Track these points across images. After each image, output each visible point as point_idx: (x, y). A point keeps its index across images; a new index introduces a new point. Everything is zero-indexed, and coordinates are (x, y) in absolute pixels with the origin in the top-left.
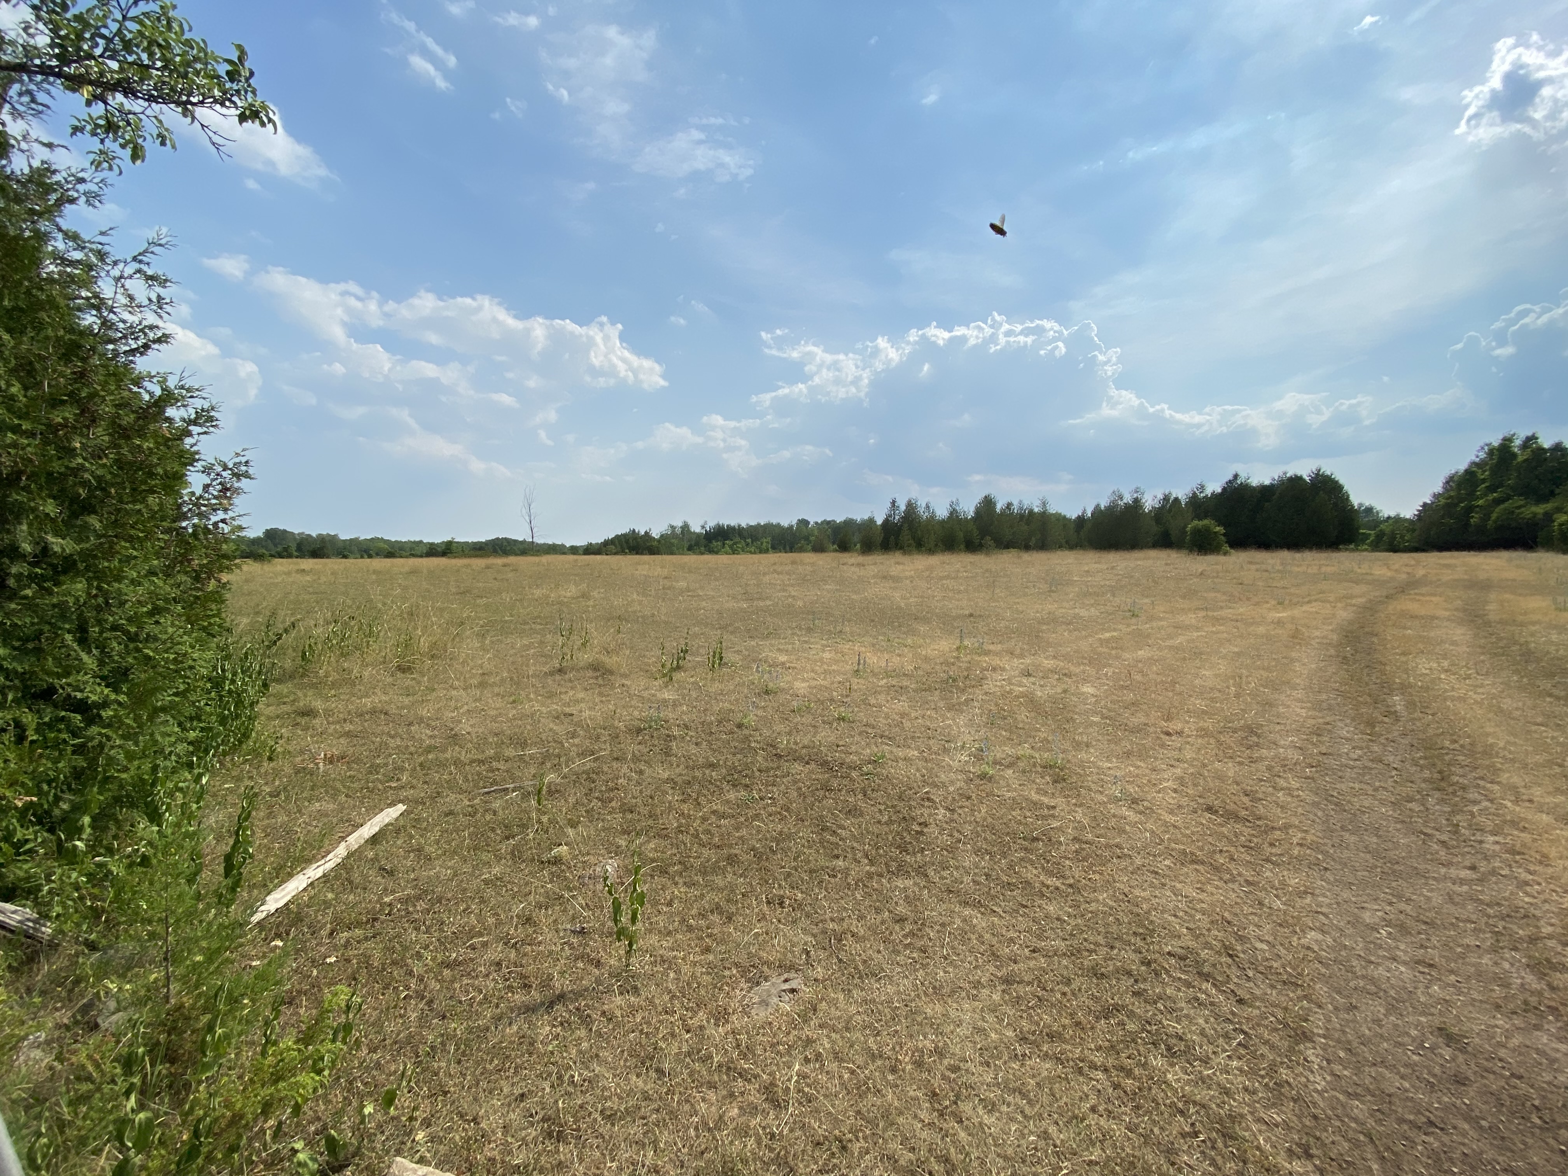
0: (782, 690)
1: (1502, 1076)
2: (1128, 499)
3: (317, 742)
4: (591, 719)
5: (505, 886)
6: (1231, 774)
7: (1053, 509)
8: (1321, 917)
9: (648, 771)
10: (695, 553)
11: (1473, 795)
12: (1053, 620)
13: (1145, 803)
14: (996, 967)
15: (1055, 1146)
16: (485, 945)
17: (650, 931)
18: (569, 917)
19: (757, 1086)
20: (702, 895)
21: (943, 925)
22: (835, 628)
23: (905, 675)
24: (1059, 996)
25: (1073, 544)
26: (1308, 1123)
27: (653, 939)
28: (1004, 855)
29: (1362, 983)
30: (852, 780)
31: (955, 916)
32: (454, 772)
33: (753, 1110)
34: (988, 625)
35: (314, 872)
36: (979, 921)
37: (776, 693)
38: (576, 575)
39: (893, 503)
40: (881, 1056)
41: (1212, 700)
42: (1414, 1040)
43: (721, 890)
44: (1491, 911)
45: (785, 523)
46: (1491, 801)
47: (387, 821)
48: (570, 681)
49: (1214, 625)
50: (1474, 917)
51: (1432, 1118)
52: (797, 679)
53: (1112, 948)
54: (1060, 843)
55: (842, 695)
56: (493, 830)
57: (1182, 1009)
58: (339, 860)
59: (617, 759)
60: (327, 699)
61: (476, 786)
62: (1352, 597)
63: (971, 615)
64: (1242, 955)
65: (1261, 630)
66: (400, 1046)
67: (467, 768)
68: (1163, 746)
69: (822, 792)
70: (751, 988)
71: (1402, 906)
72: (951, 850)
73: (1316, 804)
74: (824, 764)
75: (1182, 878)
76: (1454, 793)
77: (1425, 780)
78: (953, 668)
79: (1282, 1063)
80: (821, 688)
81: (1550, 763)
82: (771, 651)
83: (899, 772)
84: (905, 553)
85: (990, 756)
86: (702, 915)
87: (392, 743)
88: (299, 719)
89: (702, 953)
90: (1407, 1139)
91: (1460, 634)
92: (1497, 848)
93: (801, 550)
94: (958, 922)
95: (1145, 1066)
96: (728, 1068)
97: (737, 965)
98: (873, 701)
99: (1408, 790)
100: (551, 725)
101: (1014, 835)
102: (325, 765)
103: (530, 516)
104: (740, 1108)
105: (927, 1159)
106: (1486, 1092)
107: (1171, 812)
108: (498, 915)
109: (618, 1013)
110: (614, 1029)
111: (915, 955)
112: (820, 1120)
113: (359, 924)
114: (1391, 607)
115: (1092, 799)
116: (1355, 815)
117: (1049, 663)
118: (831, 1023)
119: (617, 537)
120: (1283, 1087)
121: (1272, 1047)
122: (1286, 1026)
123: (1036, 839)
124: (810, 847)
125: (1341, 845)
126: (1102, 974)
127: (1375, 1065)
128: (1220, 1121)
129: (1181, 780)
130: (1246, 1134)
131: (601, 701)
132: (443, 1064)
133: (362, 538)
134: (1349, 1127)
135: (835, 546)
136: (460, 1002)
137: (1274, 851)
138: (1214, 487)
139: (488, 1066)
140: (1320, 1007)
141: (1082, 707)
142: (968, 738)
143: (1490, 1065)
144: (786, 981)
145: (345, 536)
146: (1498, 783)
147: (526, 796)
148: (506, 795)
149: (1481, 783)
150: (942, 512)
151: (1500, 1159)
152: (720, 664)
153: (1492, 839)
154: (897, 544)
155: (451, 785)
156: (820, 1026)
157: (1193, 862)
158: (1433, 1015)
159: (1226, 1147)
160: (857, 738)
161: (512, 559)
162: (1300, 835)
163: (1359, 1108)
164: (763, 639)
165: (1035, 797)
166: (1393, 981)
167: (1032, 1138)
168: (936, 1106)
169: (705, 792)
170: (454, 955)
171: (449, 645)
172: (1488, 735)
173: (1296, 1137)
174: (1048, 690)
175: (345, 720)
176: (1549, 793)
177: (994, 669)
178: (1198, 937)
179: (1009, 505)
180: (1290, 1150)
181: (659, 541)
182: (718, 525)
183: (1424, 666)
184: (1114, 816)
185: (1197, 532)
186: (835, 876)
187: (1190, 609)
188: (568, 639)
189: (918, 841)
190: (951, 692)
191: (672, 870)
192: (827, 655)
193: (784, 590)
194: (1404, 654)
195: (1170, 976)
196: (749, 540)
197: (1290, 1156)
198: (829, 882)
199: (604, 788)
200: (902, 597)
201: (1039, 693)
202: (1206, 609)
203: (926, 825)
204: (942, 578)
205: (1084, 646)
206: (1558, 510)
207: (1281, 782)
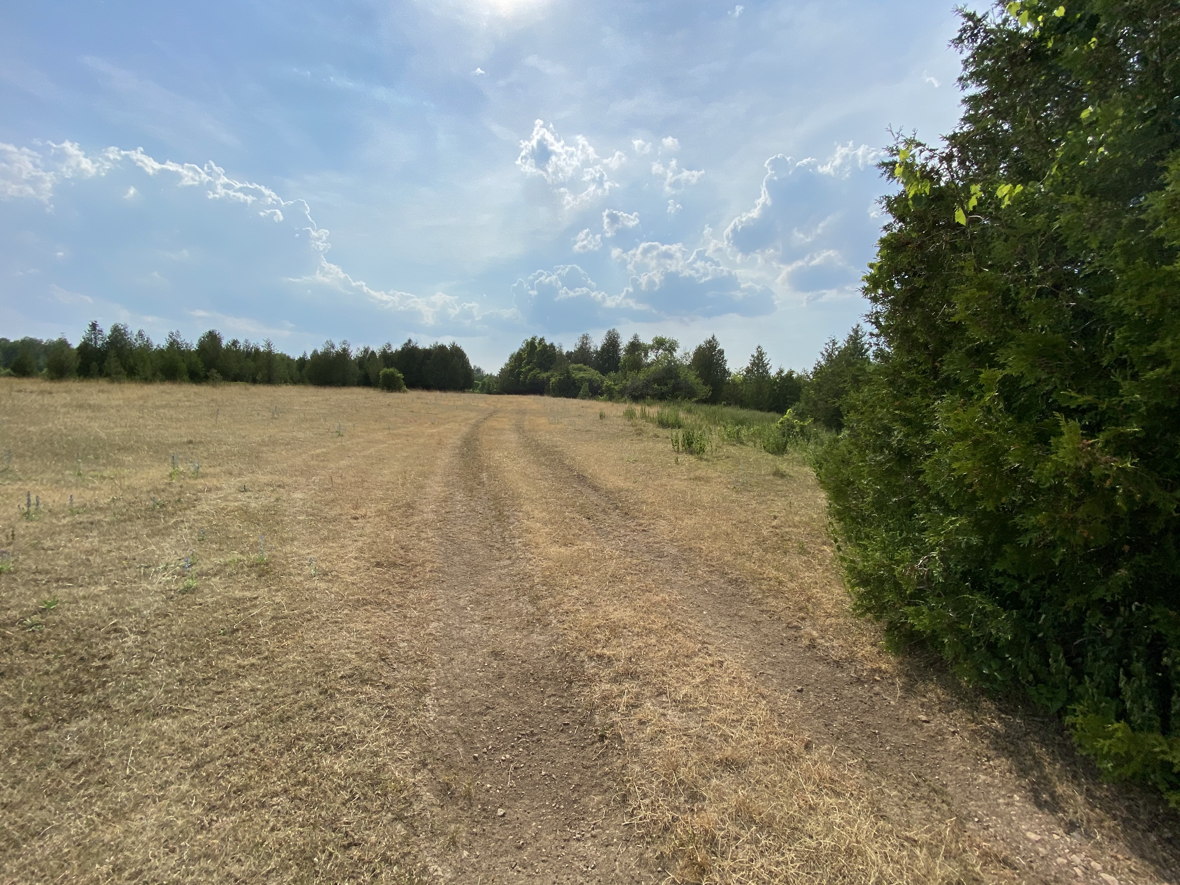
2: (338, 348)
6: (394, 537)
7: (278, 349)
8: (438, 612)
11: (511, 520)
12: (273, 442)
13: (333, 573)
14: (187, 759)
21: (126, 746)
23: (98, 509)
24: (247, 754)
25: (295, 381)
26: (425, 745)
28: (202, 655)
29: (456, 643)
31: (141, 732)
34: (208, 449)
36: (169, 726)
39: (94, 326)
41: (388, 489)
42: (480, 664)
44: (515, 579)
46: (518, 521)
49: (393, 440)
50: (509, 584)
51: (488, 705)
53: (298, 693)
54: (259, 626)
57: (347, 714)
62: (469, 419)
63: (190, 442)
64: (391, 656)
65: (422, 441)
68: (351, 528)
71: (478, 590)
72: (141, 672)
75: (355, 619)
76: (504, 521)
77: (493, 517)
78: (164, 494)
79: (411, 715)
81: (542, 497)
83: (78, 612)
84: (112, 381)
85: (195, 570)
90: (476, 724)
94: (145, 737)
95: (317, 770)
101: (213, 635)
106: (512, 677)
107: (352, 574)
114: (486, 425)
115: (291, 582)
116: (460, 544)
117: (263, 478)
120: (411, 730)
121: (406, 708)
122: (415, 689)
123: (236, 631)
125: (452, 564)
126: (288, 717)
127: (461, 688)
129: (360, 550)
130: (387, 775)
134: (447, 734)
137: (417, 579)
138: (397, 347)
140: (434, 668)
141: (291, 510)
142: (172, 559)
143: (513, 661)
146: (522, 511)
149: (515, 513)
150: (159, 342)
153: (517, 541)
154: (100, 371)
157: (363, 605)
158: (489, 646)
160: (20, 589)
162: (431, 565)
163: (453, 719)
166: (472, 635)
172: (519, 488)
176: (541, 512)
177: (210, 490)
178: (362, 657)
179: (235, 343)
183: (497, 455)
184: (308, 590)
185: (387, 376)
187: (379, 430)
189: (99, 676)
190: (157, 518)
194: (489, 449)
195: (341, 693)
200: (103, 427)
201: (253, 505)
202: (389, 429)
203: (110, 657)
204: (158, 407)
205: (298, 461)
206: (552, 376)
207: (423, 535)
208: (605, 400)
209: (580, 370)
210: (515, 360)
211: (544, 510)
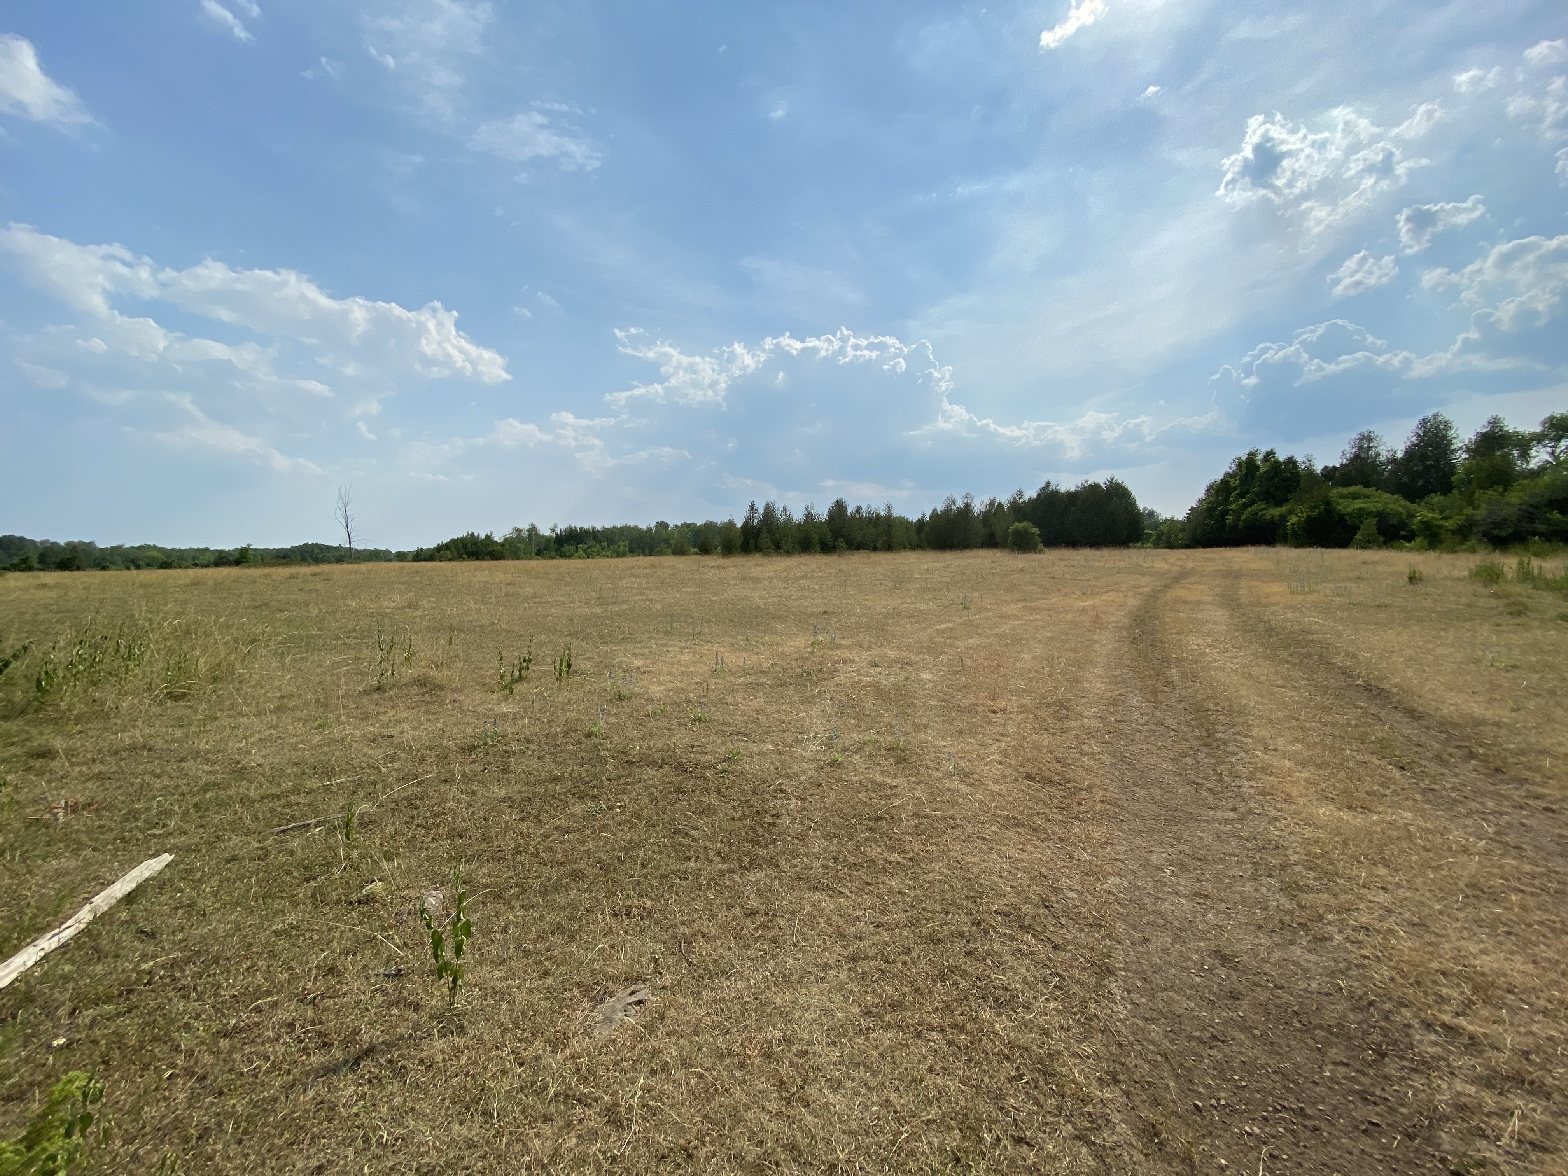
0: (637, 695)
1: (1267, 988)
2: (960, 504)
3: (56, 788)
4: (414, 740)
5: (304, 935)
6: (1045, 744)
7: (897, 513)
8: (1119, 863)
9: (481, 792)
10: (544, 558)
11: (1232, 748)
12: (897, 614)
13: (975, 776)
14: (843, 947)
15: (896, 1112)
16: (275, 1005)
17: (480, 963)
18: (384, 961)
19: (598, 1110)
20: (542, 916)
21: (793, 913)
22: (694, 629)
23: (762, 672)
24: (900, 965)
25: (914, 547)
26: (1114, 1051)
27: (484, 971)
28: (851, 837)
29: (1152, 918)
30: (706, 779)
31: (805, 902)
32: (240, 811)
33: (595, 1135)
34: (840, 621)
35: (48, 943)
36: (827, 904)
37: (630, 698)
38: (403, 583)
39: (752, 506)
40: (730, 1055)
41: (1031, 680)
42: (1196, 963)
43: (562, 908)
44: (1249, 845)
45: (643, 526)
46: (1246, 752)
47: (147, 875)
48: (391, 699)
49: (1031, 615)
50: (1237, 852)
51: (1215, 1033)
52: (652, 683)
53: (947, 913)
54: (901, 820)
55: (699, 697)
56: (289, 873)
57: (1007, 962)
58: (82, 926)
59: (446, 781)
60: (71, 736)
61: (268, 825)
62: (1139, 587)
63: (825, 612)
64: (1056, 906)
65: (1069, 617)
66: (162, 1133)
67: (257, 805)
68: (990, 723)
69: (675, 795)
70: (594, 1007)
71: (1181, 847)
72: (802, 838)
73: (1113, 765)
74: (679, 767)
75: (1006, 841)
76: (1218, 747)
77: (1196, 738)
78: (809, 663)
79: (1090, 999)
80: (677, 691)
81: (1290, 718)
82: (625, 656)
83: (753, 767)
84: (764, 555)
85: (839, 743)
86: (541, 938)
87: (158, 783)
88: (32, 763)
89: (541, 978)
90: (1195, 1054)
91: (1220, 614)
92: (1252, 791)
93: (661, 553)
94: (808, 908)
95: (975, 1020)
96: (566, 1097)
97: (579, 985)
98: (730, 699)
99: (1184, 747)
100: (366, 750)
101: (860, 817)
102: (66, 814)
103: (346, 519)
104: (579, 1137)
105: (775, 1150)
106: (1257, 1004)
107: (997, 782)
108: (293, 969)
109: (439, 1058)
110: (434, 1077)
111: (766, 947)
112: (665, 1132)
113: (109, 999)
114: (1168, 595)
115: (930, 776)
116: (1143, 772)
117: (893, 654)
118: (679, 1029)
119: (453, 541)
120: (1092, 1020)
121: (1082, 985)
122: (1093, 964)
123: (880, 819)
124: (661, 853)
125: (1134, 799)
126: (939, 940)
127: (1166, 990)
128: (1041, 1061)
129: (1004, 753)
130: (1063, 1069)
131: (429, 720)
132: (219, 1147)
133: (127, 546)
134: (1148, 1050)
135: (696, 550)
136: (242, 1074)
137: (1081, 809)
138: (1031, 493)
139: (276, 1141)
140: (1120, 943)
141: (922, 692)
142: (820, 728)
143: (1256, 979)
144: (632, 993)
145: (103, 543)
146: (1251, 737)
147: (332, 831)
148: (307, 832)
149: (1238, 737)
150: (798, 516)
151: (1271, 1062)
152: (567, 673)
153: (1247, 784)
154: (756, 546)
155: (235, 827)
156: (668, 1034)
157: (1015, 825)
158: (1209, 939)
159: (1047, 1084)
160: (713, 737)
161: (325, 568)
162: (1101, 793)
163: (1155, 1031)
164: (617, 644)
165: (879, 778)
166: (1177, 913)
167: (875, 1108)
168: (784, 1094)
169: (547, 807)
170: (234, 1021)
171: (238, 666)
172: (1242, 697)
173: (1105, 1065)
174: (893, 679)
175: (94, 760)
176: (1290, 743)
177: (845, 662)
178: (1020, 894)
179: (859, 509)
180: (1100, 1079)
181: (502, 545)
182: (570, 527)
183: (1194, 642)
184: (949, 790)
185: (1017, 533)
186: (686, 879)
187: (1011, 601)
188: (389, 653)
189: (771, 833)
190: (805, 685)
191: (507, 895)
192: (685, 657)
193: (641, 594)
194: (1179, 633)
195: (997, 932)
196: (605, 544)
197: (1101, 1085)
198: (680, 885)
199: (428, 815)
200: (761, 597)
201: (885, 682)
202: (1025, 600)
203: (778, 817)
204: (799, 578)
205: (923, 636)
206: (1291, 512)
207: (1086, 748)
208: (1419, 549)
209: (1355, 497)
210: (1217, 493)
211: (1297, 740)
